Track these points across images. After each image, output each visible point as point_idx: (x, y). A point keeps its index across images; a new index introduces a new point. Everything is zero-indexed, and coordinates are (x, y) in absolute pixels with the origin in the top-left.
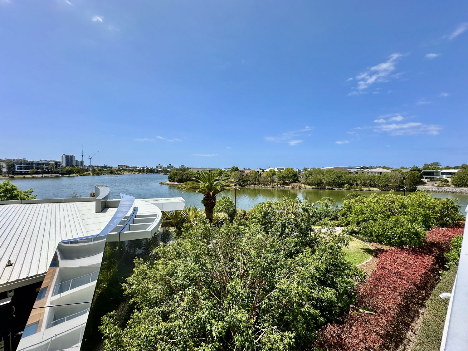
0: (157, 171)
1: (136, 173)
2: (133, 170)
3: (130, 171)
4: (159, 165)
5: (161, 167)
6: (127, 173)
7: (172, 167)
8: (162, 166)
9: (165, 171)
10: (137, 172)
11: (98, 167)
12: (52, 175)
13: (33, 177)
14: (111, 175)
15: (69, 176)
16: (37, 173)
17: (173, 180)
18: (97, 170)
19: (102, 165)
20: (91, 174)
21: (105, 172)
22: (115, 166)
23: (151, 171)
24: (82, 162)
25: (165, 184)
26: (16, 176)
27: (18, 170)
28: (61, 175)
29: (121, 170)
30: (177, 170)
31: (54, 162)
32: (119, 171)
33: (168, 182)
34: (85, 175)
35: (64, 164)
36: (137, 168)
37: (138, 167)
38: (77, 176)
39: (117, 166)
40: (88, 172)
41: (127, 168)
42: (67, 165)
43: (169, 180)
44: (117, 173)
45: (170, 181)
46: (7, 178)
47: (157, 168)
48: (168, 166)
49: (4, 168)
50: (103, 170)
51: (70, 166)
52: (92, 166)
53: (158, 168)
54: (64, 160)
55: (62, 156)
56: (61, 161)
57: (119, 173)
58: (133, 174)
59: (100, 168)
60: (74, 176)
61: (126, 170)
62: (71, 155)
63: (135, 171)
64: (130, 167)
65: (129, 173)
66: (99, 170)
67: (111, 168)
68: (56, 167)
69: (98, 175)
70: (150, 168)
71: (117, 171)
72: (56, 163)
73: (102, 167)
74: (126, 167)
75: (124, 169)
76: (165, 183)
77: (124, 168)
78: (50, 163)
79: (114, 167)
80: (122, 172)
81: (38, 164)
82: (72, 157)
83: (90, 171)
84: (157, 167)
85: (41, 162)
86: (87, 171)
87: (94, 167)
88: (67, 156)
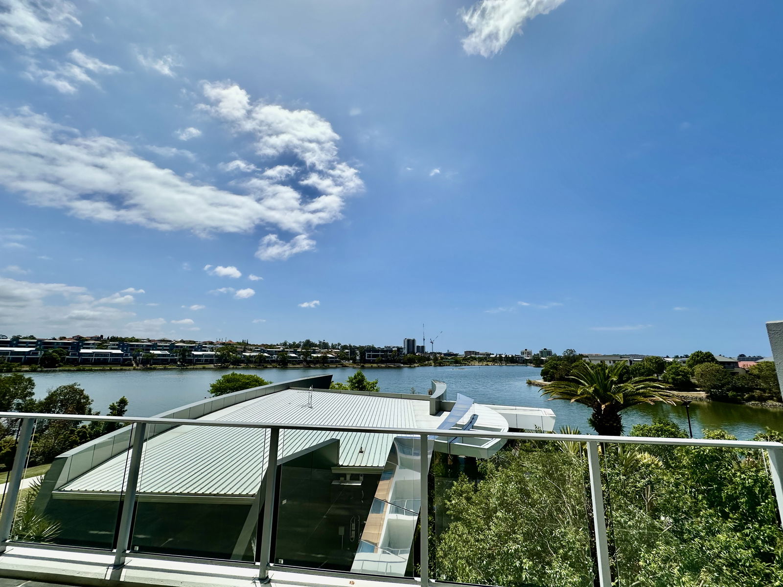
0: (524, 361)
1: (490, 364)
2: (485, 359)
3: (481, 360)
4: (526, 350)
5: (529, 353)
6: (477, 363)
7: (549, 353)
8: (531, 352)
9: (536, 361)
10: (491, 361)
11: (440, 353)
12: (394, 365)
13: (379, 366)
14: (456, 366)
15: (410, 367)
16: (382, 362)
17: (550, 378)
18: (439, 358)
19: (446, 352)
20: (433, 364)
21: (449, 361)
22: (461, 352)
23: (512, 360)
24: (423, 347)
25: (537, 385)
26: (367, 365)
27: (368, 358)
28: (402, 365)
29: (469, 359)
30: (559, 359)
31: (396, 349)
32: (466, 360)
33: (541, 381)
34: (426, 365)
35: (405, 351)
36: (491, 356)
37: (493, 354)
38: (418, 366)
39: (463, 353)
40: (429, 362)
41: (477, 356)
42: (408, 353)
43: (544, 378)
44: (464, 363)
45: (545, 380)
46: (360, 367)
47: (522, 356)
48: (541, 352)
49: (358, 355)
50: (447, 359)
51: (411, 354)
52: (434, 353)
53: (524, 356)
54: (406, 347)
55: (404, 341)
56: (403, 347)
57: (466, 364)
58: (486, 365)
59: (442, 356)
60: (415, 366)
61: (475, 359)
62: (412, 338)
63: (488, 361)
64: (481, 354)
65: (481, 364)
66: (442, 358)
67: (456, 355)
68: (398, 355)
69: (441, 366)
70: (510, 356)
71: (463, 360)
72: (399, 349)
73: (445, 354)
74: (477, 353)
75: (472, 357)
76: (536, 383)
77: (473, 355)
78: (394, 349)
79: (460, 354)
80: (469, 362)
81: (382, 351)
82: (414, 341)
83: (431, 359)
84: (523, 353)
85: (385, 349)
86: (429, 359)
87: (435, 353)
88: (409, 341)
